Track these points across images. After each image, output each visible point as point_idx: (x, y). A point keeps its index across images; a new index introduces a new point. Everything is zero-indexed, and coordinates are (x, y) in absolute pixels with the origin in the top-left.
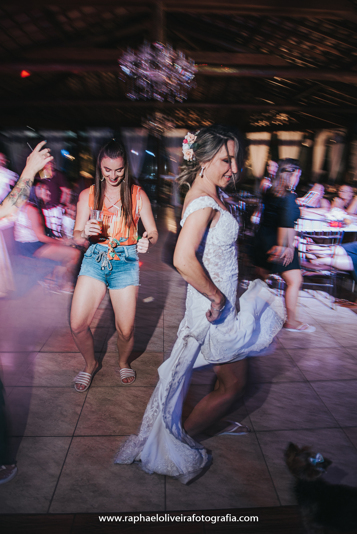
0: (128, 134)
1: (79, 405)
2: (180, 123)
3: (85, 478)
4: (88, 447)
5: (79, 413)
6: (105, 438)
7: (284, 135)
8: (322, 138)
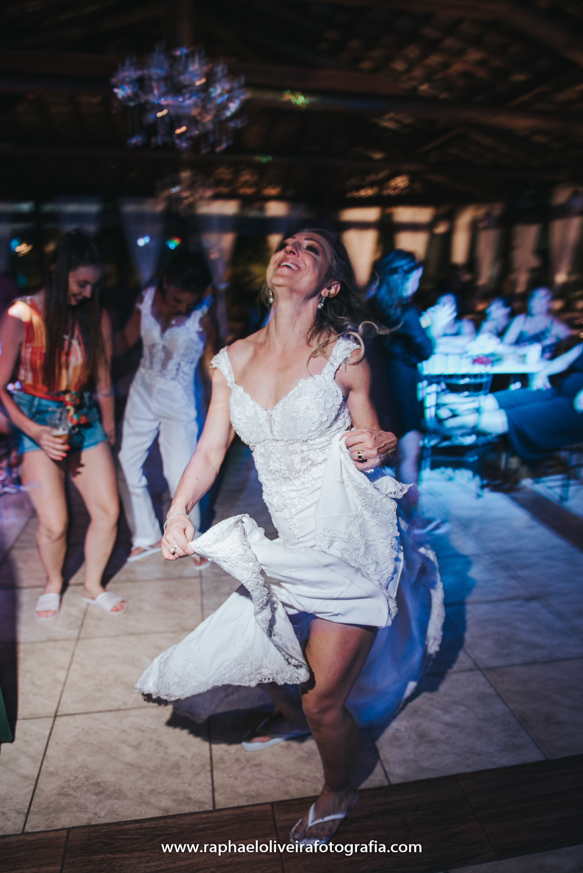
0: (129, 208)
1: (62, 668)
2: (224, 190)
3: (81, 776)
4: (83, 730)
5: (63, 679)
6: (109, 714)
7: (404, 214)
8: (465, 219)
